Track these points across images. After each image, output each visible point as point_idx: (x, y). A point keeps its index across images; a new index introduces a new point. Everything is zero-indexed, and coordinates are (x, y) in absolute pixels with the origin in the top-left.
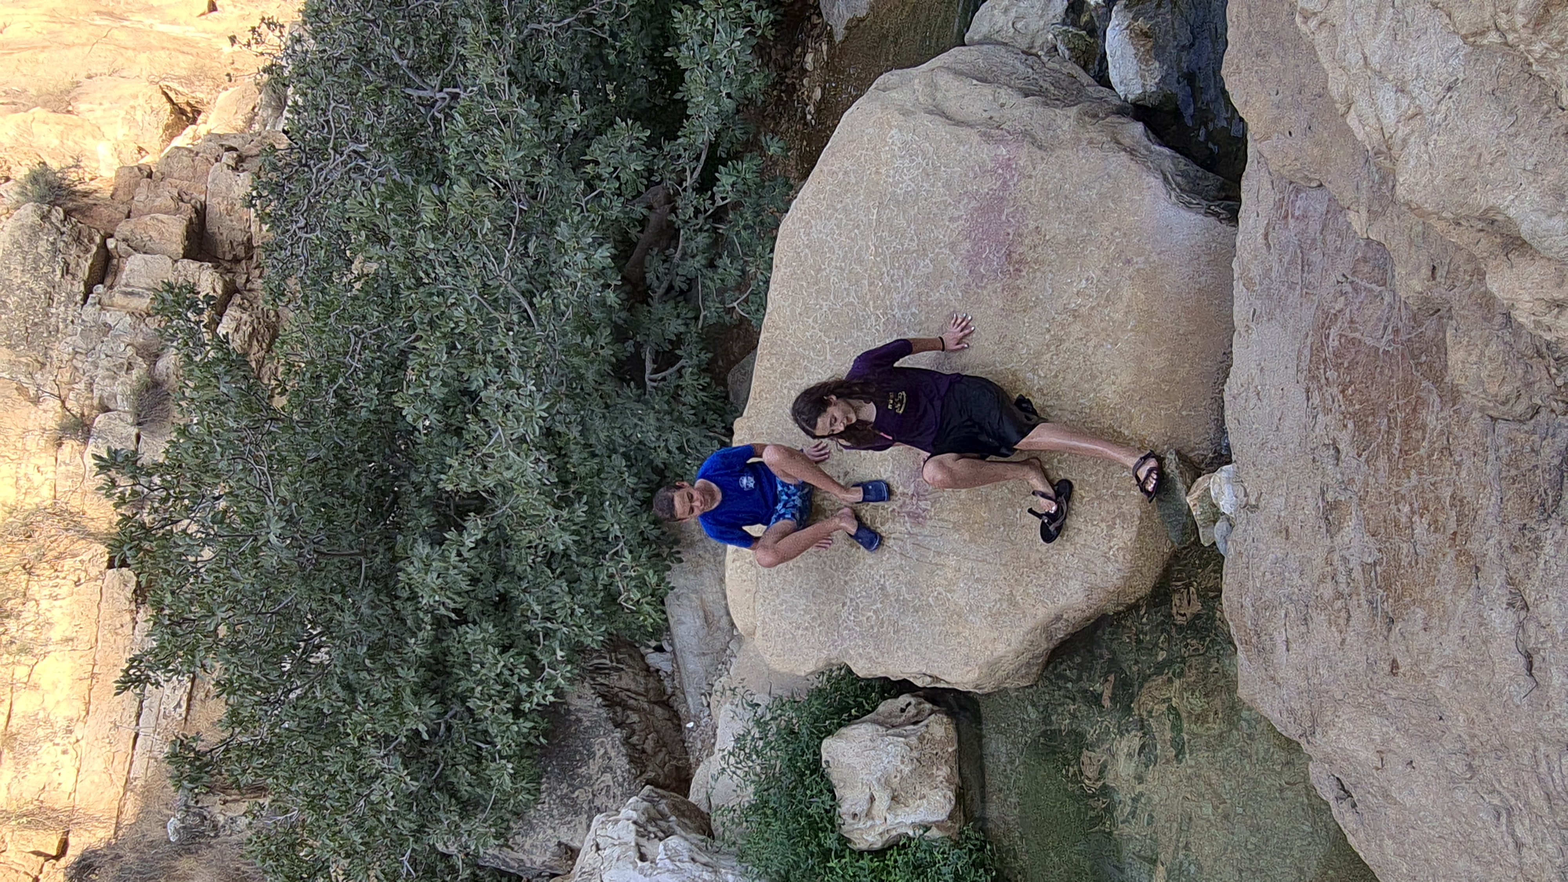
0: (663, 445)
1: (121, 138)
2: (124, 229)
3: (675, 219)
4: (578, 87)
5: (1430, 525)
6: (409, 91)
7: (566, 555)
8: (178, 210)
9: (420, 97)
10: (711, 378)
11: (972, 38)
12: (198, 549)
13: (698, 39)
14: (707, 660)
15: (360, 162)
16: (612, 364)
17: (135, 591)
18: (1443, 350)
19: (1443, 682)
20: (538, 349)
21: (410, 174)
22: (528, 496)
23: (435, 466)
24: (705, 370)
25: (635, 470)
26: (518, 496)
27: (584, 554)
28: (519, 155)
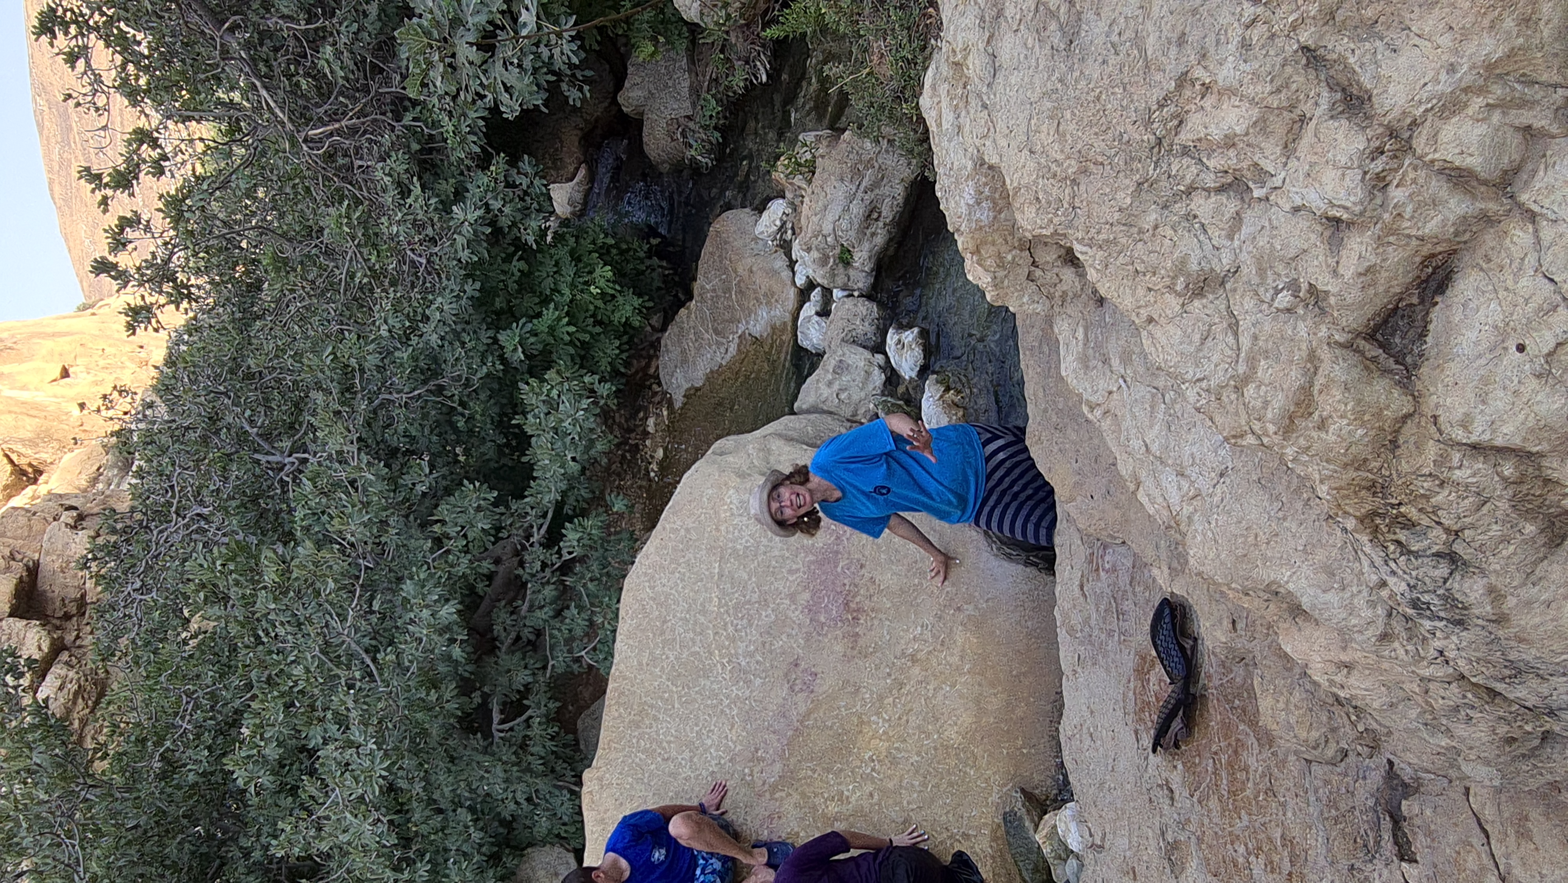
0: (510, 796)
3: (522, 572)
4: (428, 450)
6: (257, 456)
9: (268, 462)
10: (560, 728)
11: (800, 408)
13: (544, 409)
15: (202, 524)
16: (457, 717)
18: (1253, 695)
20: (380, 705)
21: (254, 534)
22: (366, 859)
23: (266, 829)
24: (553, 719)
25: (481, 824)
26: (354, 860)
28: (366, 518)
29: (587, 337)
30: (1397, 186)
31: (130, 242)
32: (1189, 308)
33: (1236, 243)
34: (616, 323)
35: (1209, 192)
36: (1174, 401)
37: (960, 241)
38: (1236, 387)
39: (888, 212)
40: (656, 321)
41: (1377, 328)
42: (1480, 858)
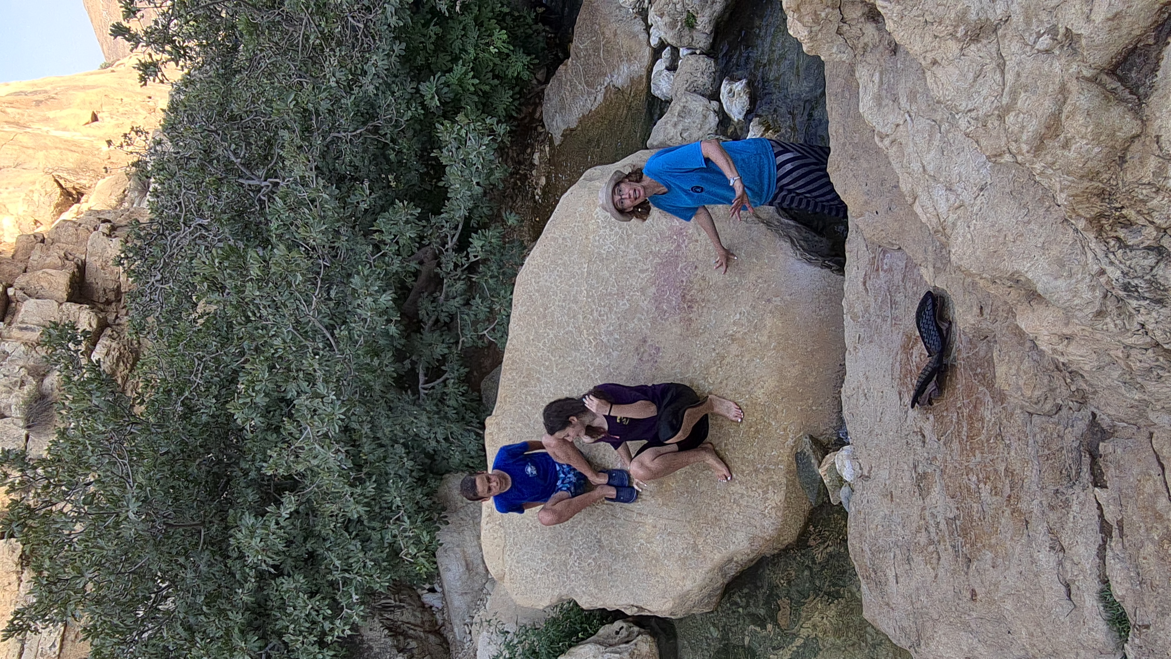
0: (433, 436)
1: (21, 213)
2: (21, 281)
3: (440, 271)
4: (368, 177)
5: (991, 490)
6: (240, 181)
7: (360, 520)
8: (63, 266)
9: (250, 185)
10: (468, 387)
11: (651, 144)
12: (71, 524)
13: (455, 144)
14: (468, 598)
15: (203, 232)
16: (393, 378)
17: (21, 556)
18: (992, 364)
19: (1009, 605)
20: (337, 368)
21: (242, 240)
22: (330, 478)
23: (259, 456)
24: (463, 381)
25: (411, 456)
26: (322, 478)
27: (374, 520)
28: (323, 228)
29: (487, 88)
31: (139, 11)
32: (965, 52)
34: (510, 77)
36: (948, 132)
38: (999, 116)
40: (540, 75)
41: (1118, 65)
42: (1155, 484)
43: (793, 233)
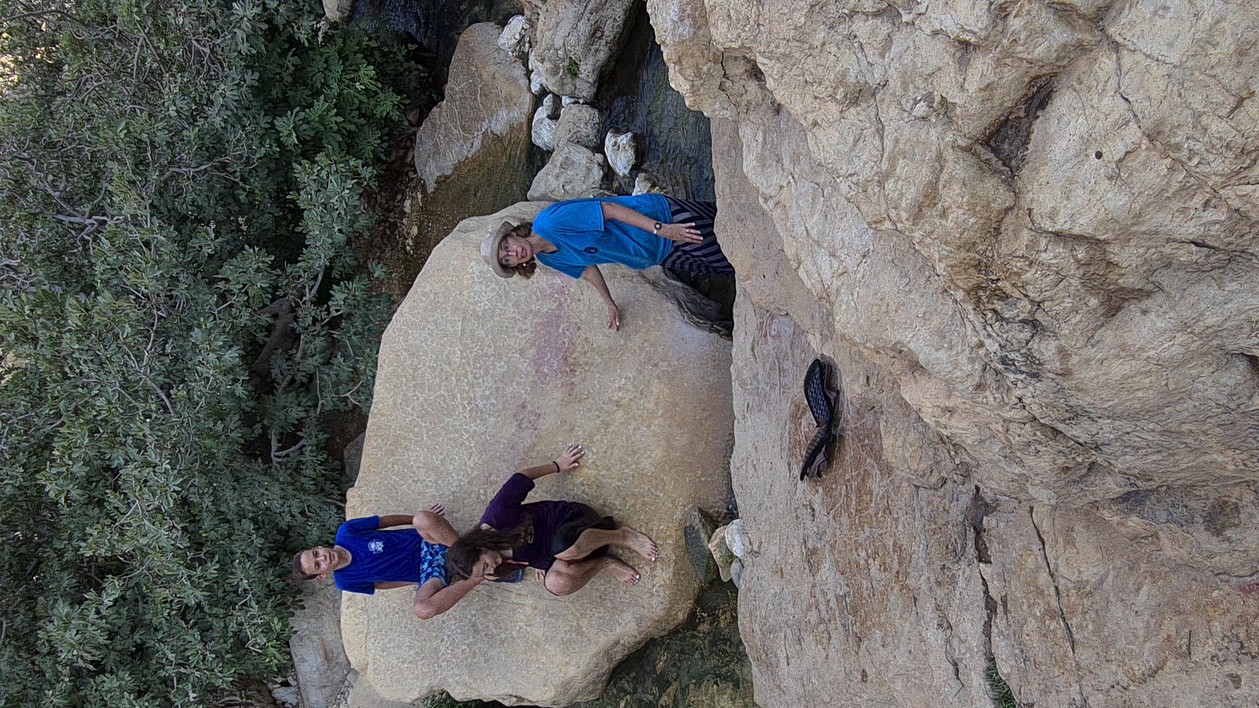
0: (287, 509)
3: (296, 326)
4: (214, 219)
5: (880, 566)
6: (60, 217)
7: (198, 607)
9: (70, 222)
10: (329, 455)
11: (532, 196)
13: (314, 186)
14: (327, 691)
15: (12, 274)
16: (241, 444)
18: (879, 436)
19: (899, 686)
20: (173, 432)
21: (59, 285)
22: (164, 559)
23: (77, 534)
24: (323, 448)
25: (262, 532)
26: (153, 559)
27: (216, 606)
28: (158, 273)
29: (353, 128)
30: (1015, 17)
32: (846, 114)
33: (887, 60)
34: (378, 116)
35: (867, 16)
36: (831, 196)
37: (666, 53)
38: (879, 182)
39: (610, 31)
40: (412, 116)
41: (991, 135)
42: (1036, 559)
43: (681, 294)
